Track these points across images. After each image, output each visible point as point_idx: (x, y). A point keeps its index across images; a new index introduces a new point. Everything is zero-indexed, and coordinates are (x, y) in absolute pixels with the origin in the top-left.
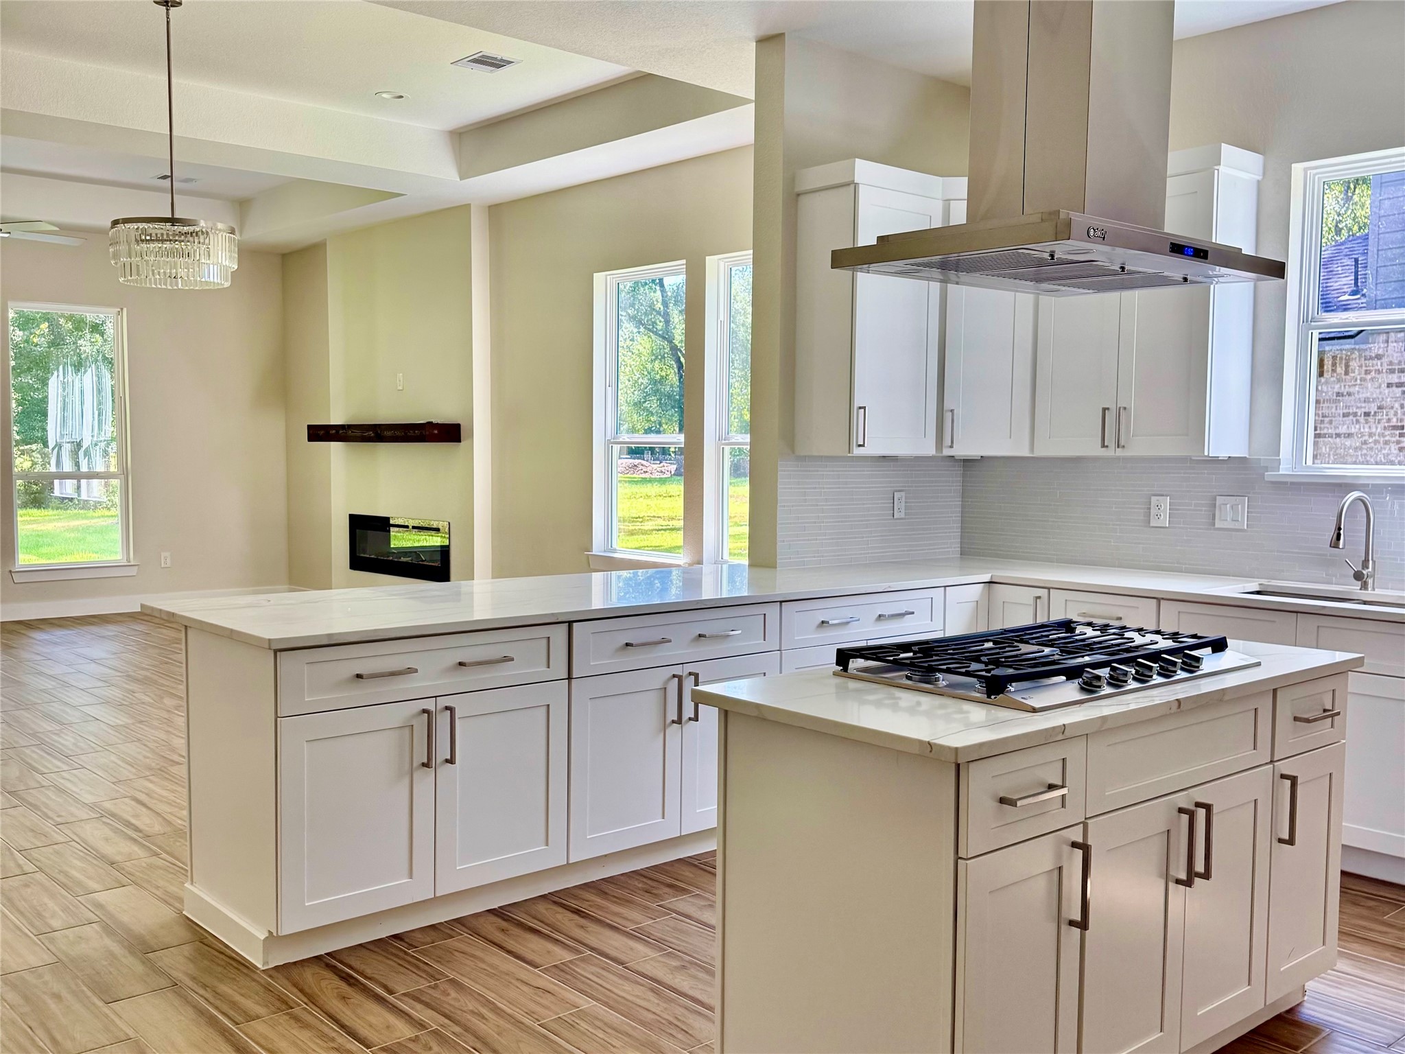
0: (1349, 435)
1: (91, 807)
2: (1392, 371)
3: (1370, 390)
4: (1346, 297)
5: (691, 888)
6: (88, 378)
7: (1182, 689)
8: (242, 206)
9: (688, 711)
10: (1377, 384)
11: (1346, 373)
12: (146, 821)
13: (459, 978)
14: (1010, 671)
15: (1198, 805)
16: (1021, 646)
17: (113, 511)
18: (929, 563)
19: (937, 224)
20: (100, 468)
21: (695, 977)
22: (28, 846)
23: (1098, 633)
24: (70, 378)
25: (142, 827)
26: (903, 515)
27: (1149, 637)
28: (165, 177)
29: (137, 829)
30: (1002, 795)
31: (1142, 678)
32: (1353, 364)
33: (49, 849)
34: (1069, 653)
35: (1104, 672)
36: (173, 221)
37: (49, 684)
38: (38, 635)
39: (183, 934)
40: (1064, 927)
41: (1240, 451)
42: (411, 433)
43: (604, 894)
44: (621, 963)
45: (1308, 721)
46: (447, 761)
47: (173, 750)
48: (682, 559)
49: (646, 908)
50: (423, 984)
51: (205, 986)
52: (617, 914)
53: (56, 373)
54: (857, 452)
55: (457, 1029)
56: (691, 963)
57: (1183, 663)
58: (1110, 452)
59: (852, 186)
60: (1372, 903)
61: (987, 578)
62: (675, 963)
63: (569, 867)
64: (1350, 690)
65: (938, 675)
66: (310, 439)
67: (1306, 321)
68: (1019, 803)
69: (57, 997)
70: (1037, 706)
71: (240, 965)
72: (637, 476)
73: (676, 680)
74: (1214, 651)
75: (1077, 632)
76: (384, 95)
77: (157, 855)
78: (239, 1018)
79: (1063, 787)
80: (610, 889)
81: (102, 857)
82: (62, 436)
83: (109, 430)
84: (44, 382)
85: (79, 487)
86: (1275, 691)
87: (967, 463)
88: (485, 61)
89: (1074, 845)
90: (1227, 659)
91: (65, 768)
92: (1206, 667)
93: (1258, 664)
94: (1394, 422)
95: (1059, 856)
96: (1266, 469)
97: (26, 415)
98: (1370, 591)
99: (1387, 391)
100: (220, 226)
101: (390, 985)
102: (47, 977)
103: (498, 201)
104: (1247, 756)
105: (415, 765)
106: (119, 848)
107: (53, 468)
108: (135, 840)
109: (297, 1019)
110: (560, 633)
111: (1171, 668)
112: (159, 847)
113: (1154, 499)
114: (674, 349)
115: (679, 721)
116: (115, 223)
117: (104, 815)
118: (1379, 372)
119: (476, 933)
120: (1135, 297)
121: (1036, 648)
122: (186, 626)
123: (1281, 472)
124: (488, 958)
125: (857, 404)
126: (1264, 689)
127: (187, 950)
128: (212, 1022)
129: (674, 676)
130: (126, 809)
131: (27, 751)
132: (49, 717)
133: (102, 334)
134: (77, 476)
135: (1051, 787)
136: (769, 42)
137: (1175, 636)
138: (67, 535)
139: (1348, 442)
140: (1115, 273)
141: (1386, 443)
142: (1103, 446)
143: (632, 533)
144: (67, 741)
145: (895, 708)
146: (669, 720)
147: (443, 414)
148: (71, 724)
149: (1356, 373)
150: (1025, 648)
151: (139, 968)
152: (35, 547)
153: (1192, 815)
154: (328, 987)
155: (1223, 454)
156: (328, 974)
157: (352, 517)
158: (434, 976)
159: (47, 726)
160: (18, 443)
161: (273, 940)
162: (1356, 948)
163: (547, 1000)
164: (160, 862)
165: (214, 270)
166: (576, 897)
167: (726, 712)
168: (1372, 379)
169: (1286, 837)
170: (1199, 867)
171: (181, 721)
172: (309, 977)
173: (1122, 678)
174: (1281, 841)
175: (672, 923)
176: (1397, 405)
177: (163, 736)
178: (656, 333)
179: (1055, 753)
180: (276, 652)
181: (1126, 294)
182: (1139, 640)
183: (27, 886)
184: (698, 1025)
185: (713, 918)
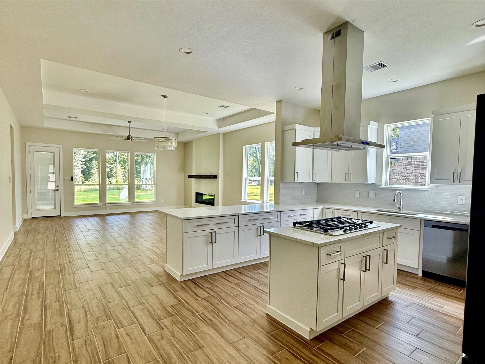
0: (395, 178)
1: (148, 248)
2: (404, 165)
3: (399, 169)
4: (394, 150)
5: (262, 268)
6: (149, 166)
7: (364, 232)
8: (177, 134)
9: (262, 233)
10: (400, 168)
11: (394, 166)
12: (158, 251)
13: (217, 285)
14: (329, 227)
15: (367, 255)
16: (331, 222)
17: (152, 191)
18: (311, 203)
19: (312, 138)
20: (150, 183)
21: (263, 286)
22: (136, 255)
23: (346, 219)
24: (145, 166)
25: (157, 252)
26: (305, 194)
27: (357, 221)
28: (163, 129)
29: (156, 253)
30: (328, 253)
31: (356, 229)
32: (396, 164)
33: (140, 256)
34: (340, 224)
35: (348, 228)
36: (165, 138)
37: (140, 224)
38: (139, 215)
39: (164, 274)
40: (340, 280)
41: (374, 182)
42: (208, 177)
43: (245, 269)
44: (248, 283)
45: (390, 238)
46: (215, 242)
47: (163, 237)
48: (260, 202)
49: (254, 272)
50: (210, 286)
51: (169, 284)
52: (247, 273)
53: (142, 165)
54: (296, 181)
55: (216, 295)
56: (262, 283)
57: (364, 226)
58: (347, 182)
59: (295, 130)
60: (403, 275)
61: (322, 207)
62: (259, 284)
63: (238, 264)
64: (399, 231)
65: (314, 228)
66: (189, 178)
67: (388, 156)
68: (331, 255)
69: (141, 285)
70: (335, 235)
71: (175, 280)
72: (250, 184)
73: (260, 227)
74: (370, 224)
75: (342, 219)
76: (204, 113)
77: (160, 258)
78: (175, 291)
79: (340, 252)
80: (246, 268)
81: (150, 258)
82: (143, 177)
83: (152, 176)
84: (140, 167)
85: (146, 186)
86: (383, 232)
87: (318, 184)
88: (223, 106)
89: (342, 263)
90: (373, 225)
91: (143, 240)
92: (369, 227)
93: (380, 226)
94: (404, 175)
95: (339, 266)
96: (379, 186)
97: (137, 173)
98: (401, 211)
99: (403, 169)
100: (174, 138)
101: (204, 286)
102: (140, 281)
103: (225, 132)
104: (377, 245)
105: (209, 243)
106: (153, 256)
107: (141, 183)
108: (156, 255)
109: (186, 291)
110: (236, 218)
111: (362, 227)
112: (160, 256)
113: (356, 191)
114: (258, 160)
115: (260, 235)
116: (155, 138)
117: (150, 250)
118: (401, 165)
119: (220, 276)
120: (352, 152)
121: (334, 223)
122: (166, 215)
123: (382, 186)
124: (223, 281)
125: (296, 172)
126: (381, 232)
127: (165, 277)
128: (170, 291)
129: (259, 226)
130: (154, 249)
131: (136, 237)
132: (140, 230)
133: (151, 158)
134: (146, 185)
135: (338, 252)
136: (278, 102)
137: (362, 220)
138: (144, 195)
139: (395, 180)
140: (350, 147)
141: (403, 180)
142: (346, 181)
143: (249, 196)
144: (143, 235)
145: (305, 234)
146: (258, 235)
147: (214, 173)
148: (144, 232)
149: (396, 166)
150: (332, 223)
151: (157, 280)
152: (138, 197)
153: (366, 257)
154: (192, 285)
155: (370, 183)
156: (192, 283)
157: (196, 193)
158: (212, 284)
159: (140, 232)
160: (135, 178)
161: (181, 276)
162: (400, 285)
163: (234, 290)
164: (160, 259)
165: (172, 146)
166: (239, 269)
167: (271, 235)
168: (400, 167)
169: (385, 262)
170: (368, 268)
171: (165, 232)
172: (188, 283)
173: (352, 229)
174: (384, 263)
175: (259, 275)
176: (405, 172)
177: (161, 234)
178: (254, 157)
179: (339, 245)
180: (183, 220)
181: (350, 151)
182: (355, 221)
183: (136, 263)
184: (264, 296)
185: (267, 275)
